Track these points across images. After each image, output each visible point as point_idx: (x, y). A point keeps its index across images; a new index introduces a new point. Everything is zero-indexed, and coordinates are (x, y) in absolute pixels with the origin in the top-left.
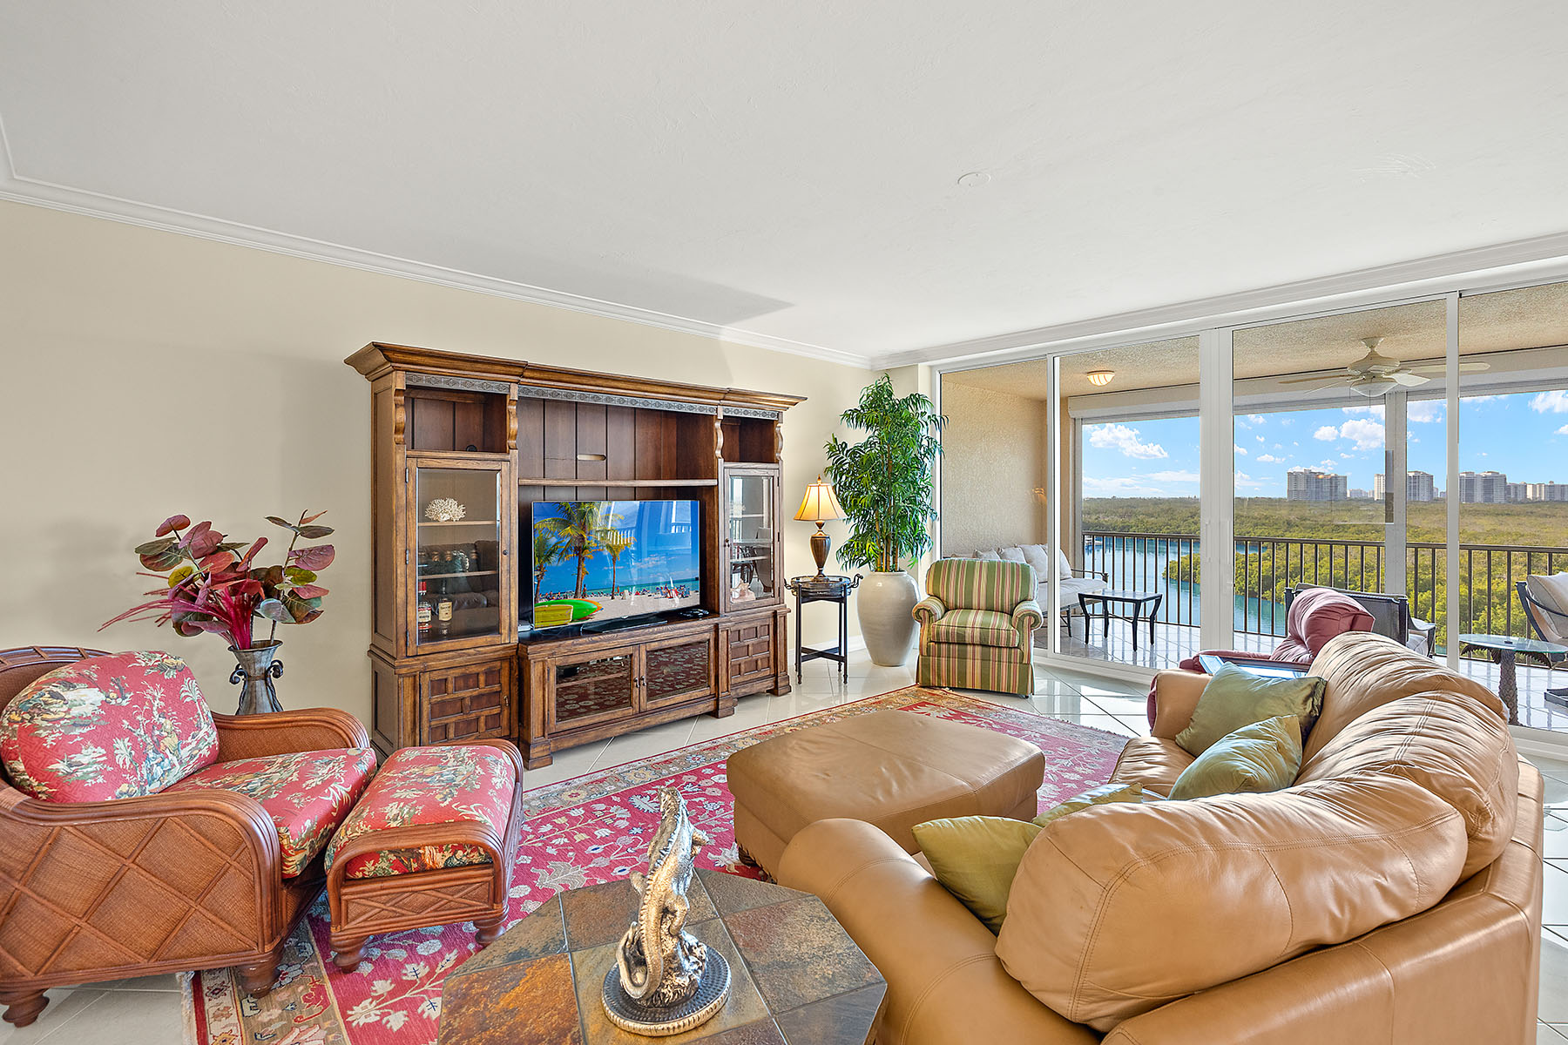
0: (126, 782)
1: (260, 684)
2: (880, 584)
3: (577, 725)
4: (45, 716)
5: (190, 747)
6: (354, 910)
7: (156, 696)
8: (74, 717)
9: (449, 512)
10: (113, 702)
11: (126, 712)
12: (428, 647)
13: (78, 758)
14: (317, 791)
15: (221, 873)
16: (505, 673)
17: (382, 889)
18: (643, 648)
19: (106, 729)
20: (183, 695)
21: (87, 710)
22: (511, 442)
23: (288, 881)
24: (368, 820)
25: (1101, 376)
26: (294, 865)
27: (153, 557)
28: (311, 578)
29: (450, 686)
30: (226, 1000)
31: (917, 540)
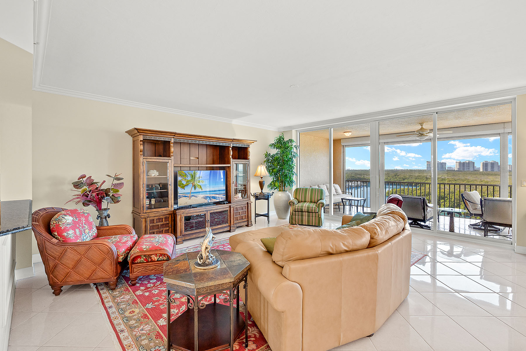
0: (79, 239)
1: (104, 220)
2: (280, 195)
3: (190, 233)
4: (61, 222)
5: (91, 233)
6: (135, 270)
7: (83, 219)
8: (67, 223)
9: (154, 173)
10: (75, 220)
11: (77, 223)
12: (149, 211)
13: (69, 232)
14: (124, 243)
15: (104, 259)
16: (170, 218)
17: (142, 265)
18: (209, 212)
19: (74, 226)
20: (89, 220)
21: (70, 221)
22: (172, 154)
23: (119, 263)
24: (138, 249)
25: (348, 133)
26: (121, 259)
27: (77, 185)
28: (118, 191)
29: (155, 221)
30: (105, 291)
31: (291, 182)
